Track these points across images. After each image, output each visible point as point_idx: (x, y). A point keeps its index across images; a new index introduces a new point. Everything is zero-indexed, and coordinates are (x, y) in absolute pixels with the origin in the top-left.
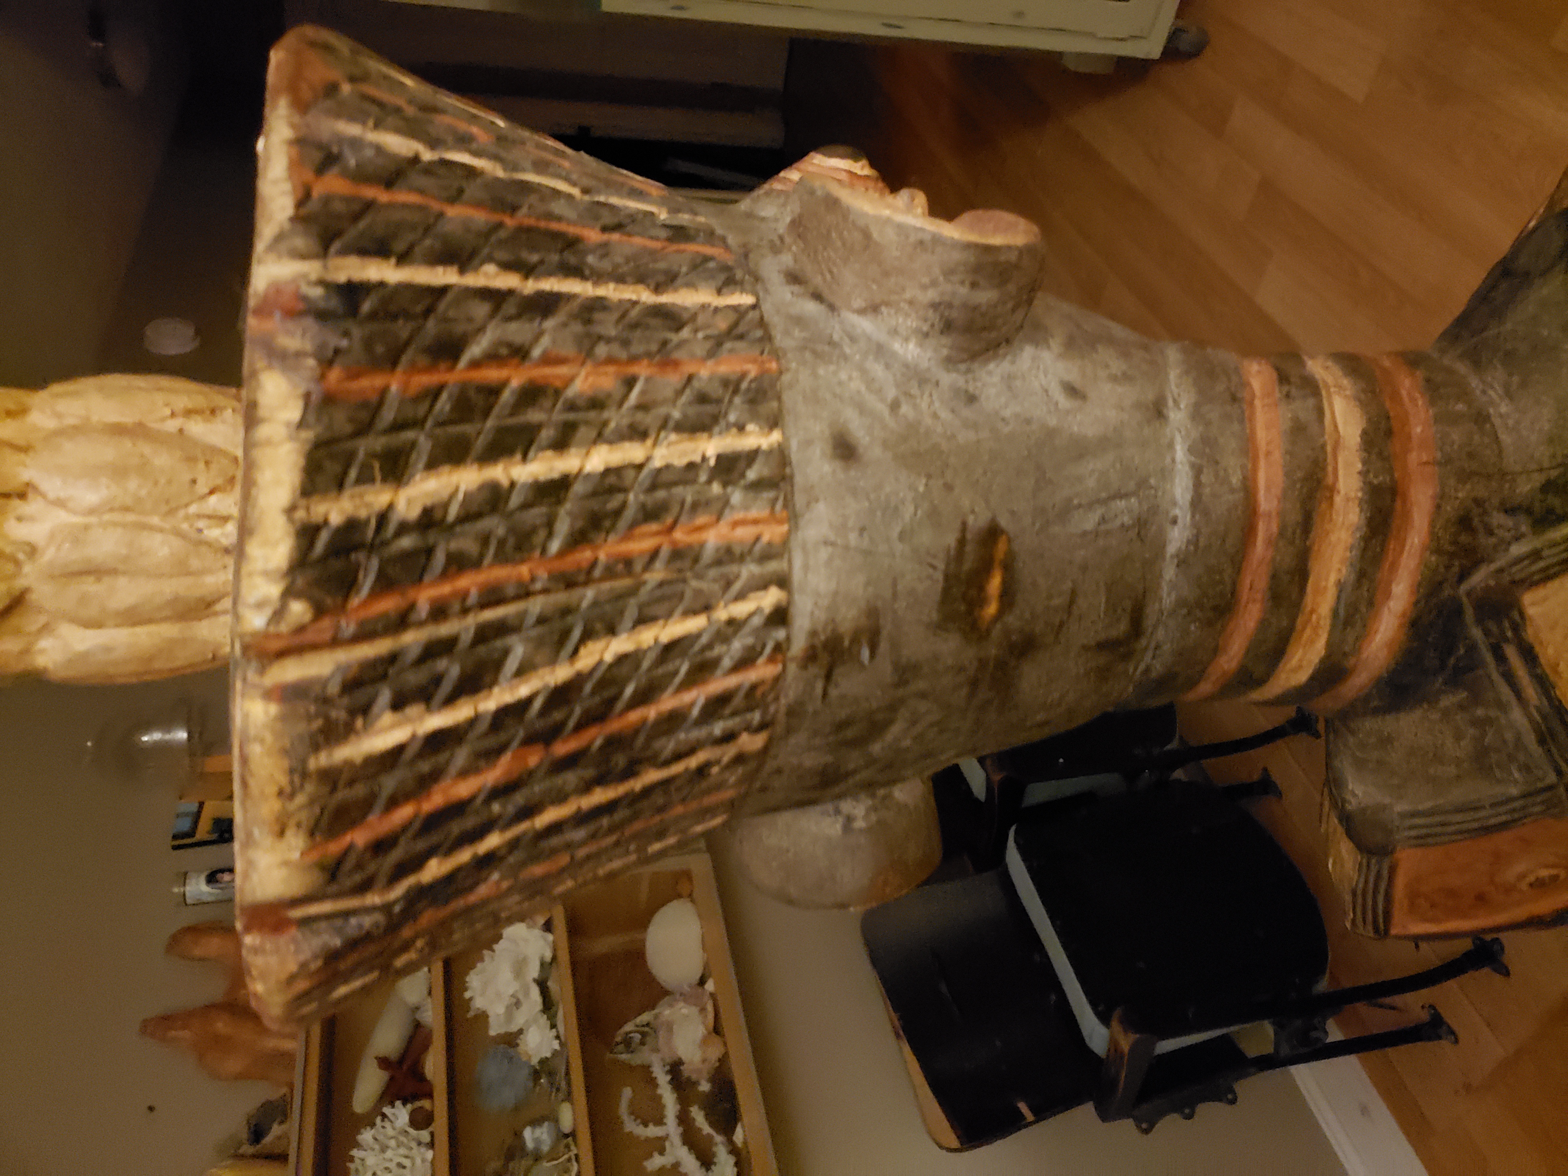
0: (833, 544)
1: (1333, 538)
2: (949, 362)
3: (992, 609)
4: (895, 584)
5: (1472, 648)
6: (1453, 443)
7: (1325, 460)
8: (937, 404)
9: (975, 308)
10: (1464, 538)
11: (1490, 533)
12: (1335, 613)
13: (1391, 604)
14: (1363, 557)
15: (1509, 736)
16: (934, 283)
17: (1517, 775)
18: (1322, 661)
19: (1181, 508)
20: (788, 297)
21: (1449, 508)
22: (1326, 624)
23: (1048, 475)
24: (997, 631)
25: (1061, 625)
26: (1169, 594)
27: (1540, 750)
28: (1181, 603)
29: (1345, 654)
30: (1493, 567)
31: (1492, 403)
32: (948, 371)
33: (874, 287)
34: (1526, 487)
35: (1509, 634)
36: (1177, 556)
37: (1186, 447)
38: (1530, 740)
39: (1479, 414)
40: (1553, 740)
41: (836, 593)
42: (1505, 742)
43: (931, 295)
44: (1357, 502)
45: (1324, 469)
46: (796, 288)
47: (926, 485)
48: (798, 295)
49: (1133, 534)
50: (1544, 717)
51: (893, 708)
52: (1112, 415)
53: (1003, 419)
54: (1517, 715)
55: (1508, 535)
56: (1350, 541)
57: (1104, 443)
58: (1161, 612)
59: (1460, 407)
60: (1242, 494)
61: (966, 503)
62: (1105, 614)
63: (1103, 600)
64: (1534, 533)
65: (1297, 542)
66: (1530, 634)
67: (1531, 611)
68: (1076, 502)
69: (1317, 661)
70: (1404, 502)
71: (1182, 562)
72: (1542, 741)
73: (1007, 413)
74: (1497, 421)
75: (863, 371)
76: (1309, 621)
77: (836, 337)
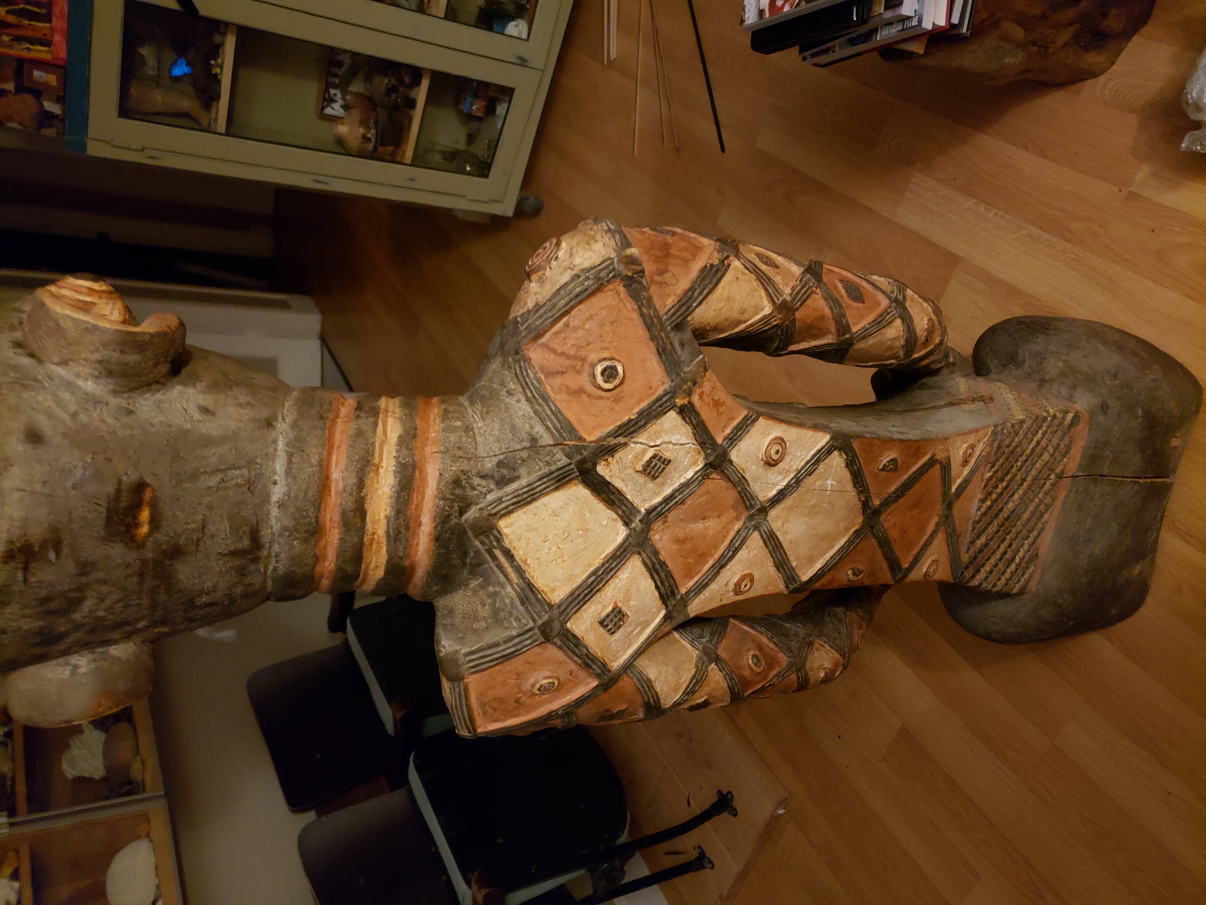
0: (22, 490)
1: (380, 492)
2: (115, 392)
3: (145, 529)
4: (70, 513)
5: (478, 552)
6: (451, 441)
7: (374, 451)
8: (105, 414)
9: (126, 364)
10: (458, 491)
11: (474, 488)
12: (388, 533)
13: (423, 528)
14: (397, 502)
15: (507, 602)
16: (97, 350)
17: (514, 624)
18: (388, 562)
19: (279, 476)
20: (12, 355)
21: (447, 476)
22: (384, 540)
23: (181, 456)
24: (150, 543)
25: (199, 539)
26: (276, 524)
27: (523, 608)
28: (284, 529)
29: (401, 558)
30: (478, 507)
31: (475, 421)
32: (115, 397)
33: (64, 351)
34: (489, 465)
35: (495, 543)
36: (278, 502)
37: (285, 443)
38: (518, 603)
39: (467, 427)
40: (528, 601)
41: (25, 519)
42: (506, 605)
43: (96, 356)
44: (392, 472)
45: (373, 455)
46: (18, 351)
47: (93, 458)
48: (19, 355)
49: (245, 489)
50: (522, 589)
51: (82, 588)
52: (233, 424)
53: (151, 424)
54: (509, 589)
55: (484, 490)
56: (390, 493)
57: (223, 439)
58: (273, 534)
59: (458, 423)
60: (317, 468)
61: (121, 468)
62: (230, 534)
63: (228, 526)
64: (498, 489)
65: (354, 494)
66: (507, 543)
67: (505, 531)
68: (202, 470)
69: (385, 562)
70: (421, 472)
71: (281, 505)
72: (523, 604)
73: (155, 421)
74: (476, 431)
75: (55, 395)
76: (373, 539)
77: (40, 377)
